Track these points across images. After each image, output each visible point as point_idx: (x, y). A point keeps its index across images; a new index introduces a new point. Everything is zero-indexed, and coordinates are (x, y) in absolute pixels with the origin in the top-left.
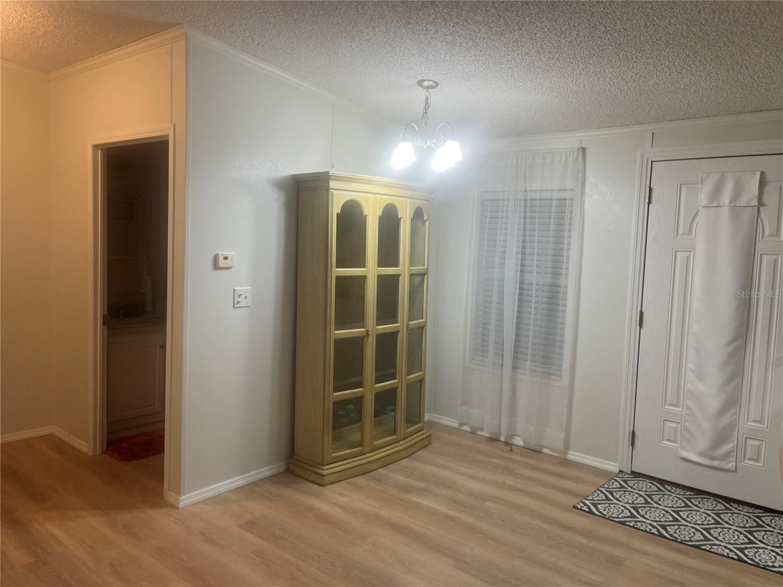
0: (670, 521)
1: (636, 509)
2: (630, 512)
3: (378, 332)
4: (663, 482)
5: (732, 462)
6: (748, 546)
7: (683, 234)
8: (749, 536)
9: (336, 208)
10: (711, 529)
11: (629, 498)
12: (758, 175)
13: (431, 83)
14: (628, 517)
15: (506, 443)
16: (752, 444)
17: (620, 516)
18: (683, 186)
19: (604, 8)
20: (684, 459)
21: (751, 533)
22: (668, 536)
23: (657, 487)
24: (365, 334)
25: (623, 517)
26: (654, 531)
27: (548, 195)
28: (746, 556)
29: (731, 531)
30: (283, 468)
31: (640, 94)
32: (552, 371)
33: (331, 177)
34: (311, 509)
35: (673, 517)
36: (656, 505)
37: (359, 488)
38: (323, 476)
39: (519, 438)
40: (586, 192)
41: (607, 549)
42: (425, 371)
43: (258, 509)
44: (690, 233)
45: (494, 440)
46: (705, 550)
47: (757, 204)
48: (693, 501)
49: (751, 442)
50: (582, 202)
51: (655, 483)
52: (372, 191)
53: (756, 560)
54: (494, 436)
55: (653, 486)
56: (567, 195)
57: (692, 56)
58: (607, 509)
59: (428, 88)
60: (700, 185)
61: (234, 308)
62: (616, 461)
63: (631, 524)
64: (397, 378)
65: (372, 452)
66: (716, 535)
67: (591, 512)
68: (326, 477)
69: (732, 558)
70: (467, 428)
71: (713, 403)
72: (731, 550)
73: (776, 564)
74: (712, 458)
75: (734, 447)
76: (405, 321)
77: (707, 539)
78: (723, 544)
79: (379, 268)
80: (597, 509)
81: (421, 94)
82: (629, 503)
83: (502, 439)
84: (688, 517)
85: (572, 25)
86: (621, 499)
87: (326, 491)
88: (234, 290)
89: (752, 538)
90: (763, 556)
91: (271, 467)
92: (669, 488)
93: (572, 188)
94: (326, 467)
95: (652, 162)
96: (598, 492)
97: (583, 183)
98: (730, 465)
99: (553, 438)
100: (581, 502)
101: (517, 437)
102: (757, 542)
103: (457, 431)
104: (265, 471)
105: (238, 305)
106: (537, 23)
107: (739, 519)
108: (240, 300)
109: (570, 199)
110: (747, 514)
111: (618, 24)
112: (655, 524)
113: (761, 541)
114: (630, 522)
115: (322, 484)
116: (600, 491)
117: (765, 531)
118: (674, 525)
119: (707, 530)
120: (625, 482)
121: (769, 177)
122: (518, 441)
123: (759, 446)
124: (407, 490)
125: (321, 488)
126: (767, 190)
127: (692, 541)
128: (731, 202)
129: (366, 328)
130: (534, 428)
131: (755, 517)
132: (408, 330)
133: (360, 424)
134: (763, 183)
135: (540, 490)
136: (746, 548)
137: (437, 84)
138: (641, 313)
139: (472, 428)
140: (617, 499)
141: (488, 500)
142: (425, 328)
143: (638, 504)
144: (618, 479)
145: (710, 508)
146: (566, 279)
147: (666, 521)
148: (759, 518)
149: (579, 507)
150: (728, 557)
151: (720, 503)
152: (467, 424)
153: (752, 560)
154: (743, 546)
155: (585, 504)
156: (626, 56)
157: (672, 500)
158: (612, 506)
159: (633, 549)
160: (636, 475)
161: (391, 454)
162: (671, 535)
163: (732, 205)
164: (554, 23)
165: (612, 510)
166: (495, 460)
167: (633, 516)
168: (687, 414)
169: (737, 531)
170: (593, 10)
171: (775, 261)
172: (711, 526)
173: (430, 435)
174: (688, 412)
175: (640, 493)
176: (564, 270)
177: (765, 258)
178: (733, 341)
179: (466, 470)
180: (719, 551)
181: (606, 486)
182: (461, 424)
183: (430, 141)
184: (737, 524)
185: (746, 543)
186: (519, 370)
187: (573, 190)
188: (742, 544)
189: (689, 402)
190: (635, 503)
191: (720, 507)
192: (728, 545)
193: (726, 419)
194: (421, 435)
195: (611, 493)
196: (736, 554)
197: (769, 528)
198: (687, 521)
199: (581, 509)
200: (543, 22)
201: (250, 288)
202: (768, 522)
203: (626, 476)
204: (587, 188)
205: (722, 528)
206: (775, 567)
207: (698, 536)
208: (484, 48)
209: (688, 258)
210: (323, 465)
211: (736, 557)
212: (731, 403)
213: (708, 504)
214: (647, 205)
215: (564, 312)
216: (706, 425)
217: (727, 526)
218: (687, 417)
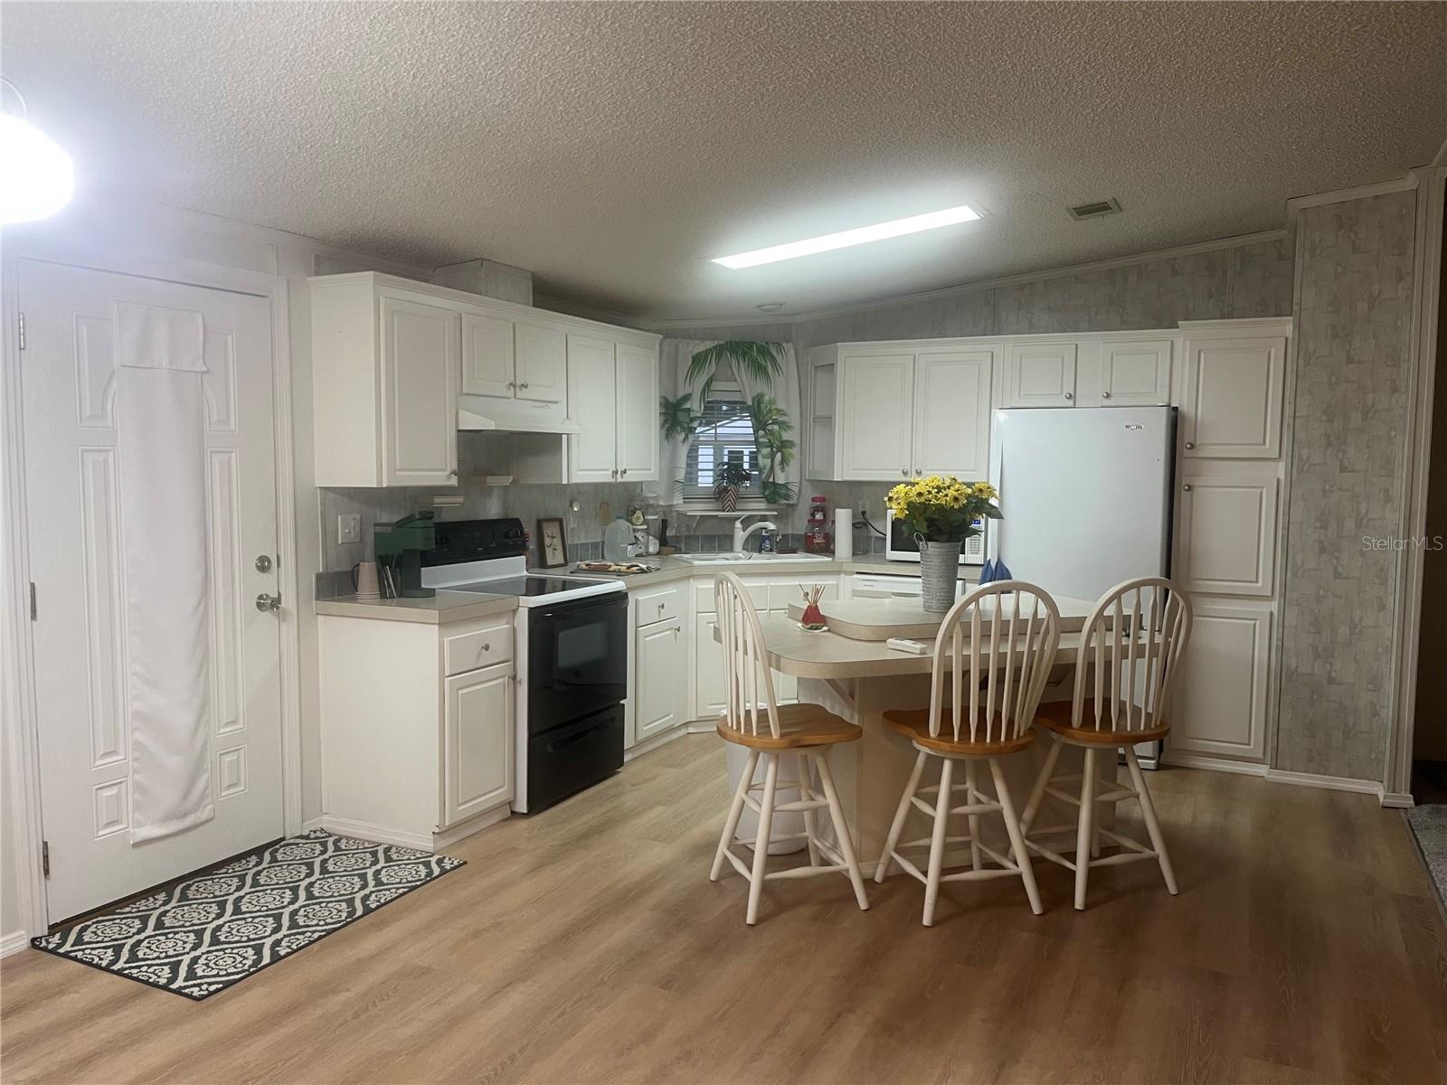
7: (92, 416)
12: (200, 321)
16: (228, 762)
18: (81, 321)
20: (139, 844)
44: (103, 414)
47: (204, 368)
49: (226, 759)
62: (21, 928)
74: (183, 815)
75: (208, 779)
95: (19, 259)
98: (207, 812)
121: (208, 322)
123: (237, 759)
134: (204, 334)
138: (33, 588)
160: (58, 928)
163: (173, 368)
168: (136, 759)
171: (229, 462)
174: (137, 754)
177: (216, 459)
189: (136, 735)
209: (104, 462)
214: (18, 351)
218: (136, 764)
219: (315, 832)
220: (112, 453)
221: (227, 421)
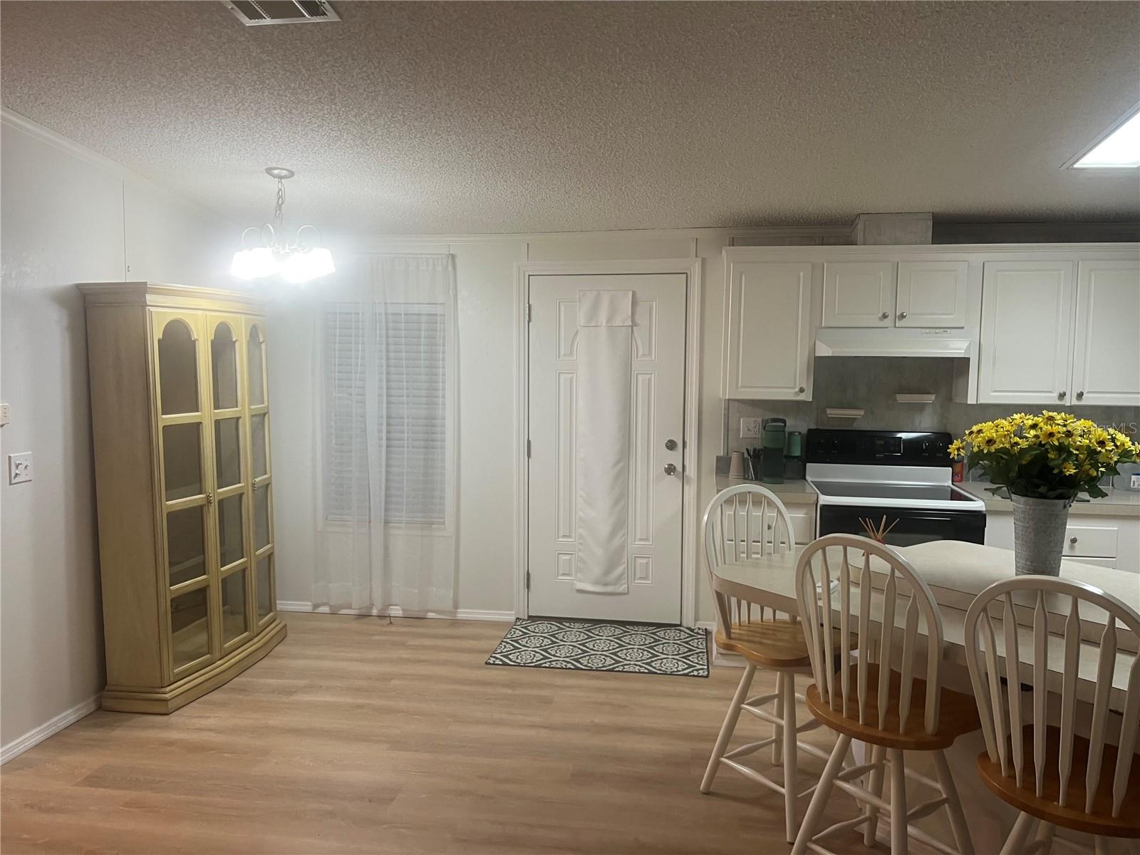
0: (580, 654)
1: (545, 650)
2: (541, 654)
3: (221, 497)
4: (560, 620)
5: (624, 584)
6: (653, 659)
7: (565, 355)
8: (652, 651)
9: (157, 333)
10: (618, 652)
11: (535, 642)
12: (630, 294)
13: (284, 173)
14: (542, 659)
15: (381, 617)
16: (641, 563)
17: (533, 661)
18: (561, 304)
19: (515, 133)
20: (580, 591)
21: (651, 648)
22: (584, 667)
23: (556, 626)
24: (205, 502)
25: (537, 661)
26: (569, 665)
27: (415, 309)
28: (654, 668)
29: (635, 650)
30: (93, 707)
31: (524, 206)
32: (434, 520)
33: (148, 290)
34: (171, 743)
35: (582, 650)
36: (562, 643)
37: (223, 705)
38: (166, 701)
39: (398, 607)
40: (459, 307)
41: (535, 692)
42: (273, 542)
43: (91, 761)
44: (571, 354)
45: (364, 616)
46: (619, 671)
47: (630, 324)
48: (593, 631)
49: (639, 561)
50: (456, 318)
51: (553, 623)
52: (200, 307)
53: (663, 669)
54: (364, 612)
55: (552, 626)
56: (439, 310)
57: (582, 181)
58: (519, 657)
59: (281, 177)
60: (578, 304)
61: (11, 484)
62: (511, 610)
63: (547, 665)
64: (245, 555)
65: (223, 658)
66: (624, 656)
67: (505, 664)
68: (171, 701)
69: (643, 672)
70: (325, 609)
71: (604, 529)
72: (641, 666)
73: (680, 669)
74: (606, 585)
75: (624, 569)
76: (250, 479)
77: (617, 662)
78: (632, 663)
79: (216, 411)
80: (510, 660)
81: (272, 185)
82: (537, 647)
83: (375, 612)
84: (594, 647)
85: (479, 142)
86: (528, 645)
87: (173, 718)
88: (10, 457)
89: (654, 652)
90: (667, 665)
91: (77, 707)
92: (568, 624)
93: (443, 302)
94: (168, 689)
95: (529, 276)
96: (504, 644)
97: (456, 296)
98: (623, 588)
99: (438, 599)
100: (491, 657)
101: (391, 607)
102: (659, 654)
103: (312, 615)
104: (69, 716)
105: (17, 480)
106: (443, 135)
107: (638, 638)
108: (17, 472)
109: (441, 315)
110: (644, 633)
111: (524, 146)
112: (567, 659)
113: (662, 653)
114: (545, 663)
115: (167, 712)
116: (505, 642)
117: (663, 644)
118: (585, 657)
119: (615, 654)
120: (526, 628)
121: (639, 295)
122: (396, 611)
123: (647, 563)
124: (290, 691)
125: (165, 718)
126: (639, 309)
127: (606, 666)
128: (608, 322)
129: (205, 493)
130: (416, 591)
131: (651, 633)
132: (254, 490)
133: (205, 618)
134: (634, 303)
135: (444, 656)
136: (652, 662)
137: (292, 174)
138: (529, 442)
139: (331, 607)
140: (524, 646)
141: (392, 679)
142: (269, 486)
143: (546, 645)
144: (517, 627)
145: (610, 634)
146: (444, 409)
147: (576, 655)
148: (654, 633)
149: (492, 662)
150: (640, 672)
151: (616, 628)
152: (325, 604)
153: (660, 670)
154: (649, 660)
155: (497, 658)
156: (523, 174)
157: (574, 635)
158: (523, 653)
159: (555, 686)
160: (533, 619)
161: (247, 656)
162: (586, 666)
163: (609, 325)
164: (461, 137)
165: (524, 657)
166: (377, 637)
167: (546, 658)
168: (580, 544)
169: (641, 649)
170: (504, 133)
171: (650, 380)
172: (617, 650)
173: (286, 625)
174: (581, 541)
175: (543, 635)
176: (441, 399)
177: (640, 377)
178: (618, 462)
179: (349, 655)
180: (631, 669)
181: (509, 636)
182: (316, 606)
183: (289, 245)
184: (638, 643)
185: (650, 658)
186: (391, 525)
187: (444, 304)
188: (648, 659)
189: (581, 531)
190: (543, 645)
191: (618, 631)
192: (636, 663)
193: (617, 542)
194: (276, 626)
195: (516, 641)
196: (646, 668)
197: (665, 641)
198: (595, 650)
199: (494, 664)
200: (450, 135)
201: (30, 453)
202: (662, 635)
203: (524, 623)
204: (459, 302)
205: (627, 649)
206: (680, 671)
207: (609, 661)
208: (373, 148)
209: (571, 379)
210: (162, 687)
211: (646, 671)
212: (620, 524)
213: (608, 631)
214: (527, 323)
215: (443, 448)
216: (599, 551)
217: (630, 647)
218: (580, 546)
219: (699, 629)
220: (575, 375)
221: (650, 354)
